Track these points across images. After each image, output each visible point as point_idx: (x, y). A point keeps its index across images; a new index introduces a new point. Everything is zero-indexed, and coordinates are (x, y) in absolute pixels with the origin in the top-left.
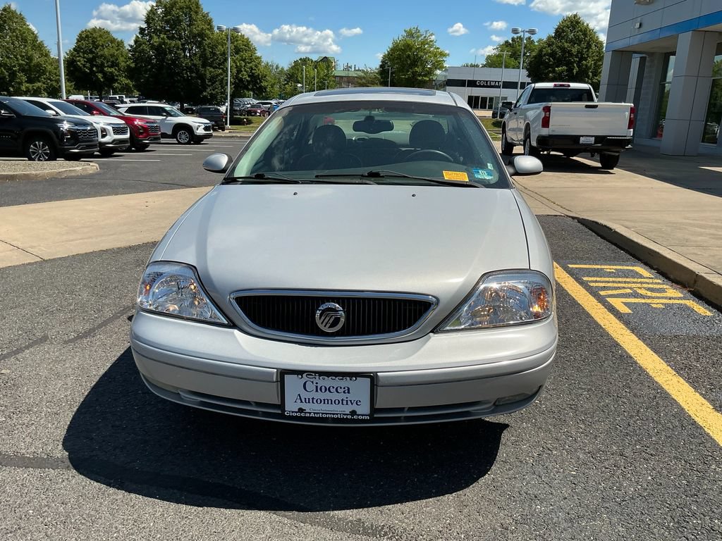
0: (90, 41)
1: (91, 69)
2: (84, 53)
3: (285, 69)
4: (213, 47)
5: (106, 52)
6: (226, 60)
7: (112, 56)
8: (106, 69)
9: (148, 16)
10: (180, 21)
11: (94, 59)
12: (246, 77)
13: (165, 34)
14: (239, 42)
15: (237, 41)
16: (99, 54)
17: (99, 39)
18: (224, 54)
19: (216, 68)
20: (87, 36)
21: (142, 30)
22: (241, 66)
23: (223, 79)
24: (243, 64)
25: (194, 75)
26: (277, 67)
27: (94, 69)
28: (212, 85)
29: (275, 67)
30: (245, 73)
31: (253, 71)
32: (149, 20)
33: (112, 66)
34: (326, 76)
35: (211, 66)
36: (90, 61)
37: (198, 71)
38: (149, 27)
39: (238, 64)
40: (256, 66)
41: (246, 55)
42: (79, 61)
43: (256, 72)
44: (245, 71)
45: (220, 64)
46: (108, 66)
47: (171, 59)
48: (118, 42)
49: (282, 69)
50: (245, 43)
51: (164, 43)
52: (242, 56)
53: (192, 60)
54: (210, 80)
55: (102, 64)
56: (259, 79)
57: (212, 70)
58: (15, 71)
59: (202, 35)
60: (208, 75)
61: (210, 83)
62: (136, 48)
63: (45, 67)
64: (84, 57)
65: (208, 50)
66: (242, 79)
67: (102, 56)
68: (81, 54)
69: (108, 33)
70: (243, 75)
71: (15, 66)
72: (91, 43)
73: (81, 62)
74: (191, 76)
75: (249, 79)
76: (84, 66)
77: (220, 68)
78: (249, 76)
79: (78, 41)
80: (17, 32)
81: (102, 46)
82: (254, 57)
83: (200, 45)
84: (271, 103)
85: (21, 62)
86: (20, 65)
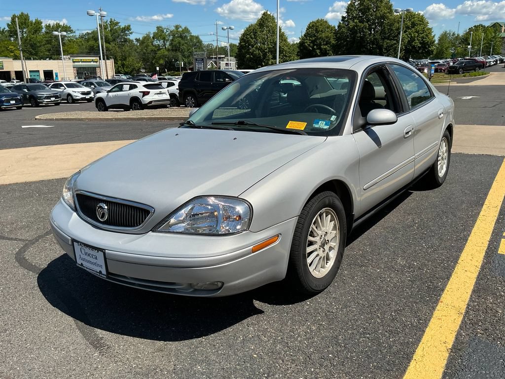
0: (314, 29)
1: (313, 47)
2: (310, 37)
3: (460, 35)
4: (391, 25)
5: (323, 35)
6: (399, 33)
7: (327, 37)
8: (322, 47)
9: (348, 8)
10: (369, 9)
11: (315, 40)
12: (417, 43)
13: (358, 19)
14: (415, 19)
15: (414, 18)
16: (319, 36)
17: (320, 27)
18: (398, 29)
19: (392, 40)
20: (313, 26)
21: (343, 18)
22: (415, 37)
23: (396, 47)
24: (417, 34)
25: (374, 46)
26: (454, 34)
27: (315, 47)
28: (387, 52)
29: (452, 34)
30: (417, 41)
31: (424, 40)
32: (349, 10)
33: (326, 45)
34: (493, 38)
35: (388, 39)
36: (313, 42)
37: (378, 43)
38: (348, 16)
39: (413, 35)
40: (427, 36)
41: (419, 28)
42: (307, 42)
43: (426, 40)
44: (418, 40)
45: (394, 37)
46: (324, 45)
47: (361, 37)
48: (332, 27)
49: (458, 35)
50: (420, 19)
51: (357, 26)
52: (416, 29)
53: (375, 36)
54: (386, 49)
55: (320, 43)
56: (428, 45)
57: (389, 41)
58: (266, 52)
59: (383, 17)
60: (385, 46)
61: (386, 51)
62: (338, 31)
63: (283, 49)
64: (309, 40)
65: (387, 27)
66: (414, 46)
67: (320, 38)
68: (308, 38)
69: (326, 22)
70: (415, 43)
71: (266, 49)
72: (315, 31)
73: (307, 44)
74: (372, 47)
75: (420, 45)
76: (309, 45)
77: (394, 40)
78: (420, 43)
79: (307, 29)
80: (270, 27)
81: (322, 31)
82: (425, 29)
83: (381, 24)
84: (439, 62)
85: (270, 46)
86: (269, 48)
